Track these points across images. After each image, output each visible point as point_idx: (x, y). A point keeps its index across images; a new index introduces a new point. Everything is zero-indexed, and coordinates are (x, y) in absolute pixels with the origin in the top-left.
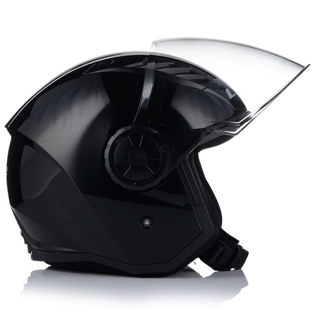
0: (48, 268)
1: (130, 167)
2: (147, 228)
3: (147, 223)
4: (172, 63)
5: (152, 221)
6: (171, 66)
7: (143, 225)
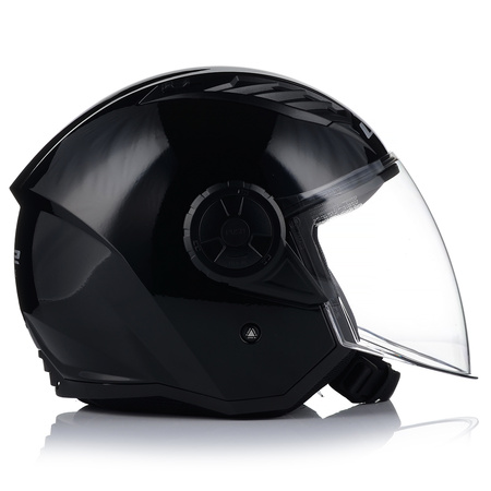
0: (84, 409)
1: (224, 248)
2: (252, 342)
3: (251, 334)
4: (277, 85)
5: (259, 332)
6: (276, 90)
7: (245, 338)
